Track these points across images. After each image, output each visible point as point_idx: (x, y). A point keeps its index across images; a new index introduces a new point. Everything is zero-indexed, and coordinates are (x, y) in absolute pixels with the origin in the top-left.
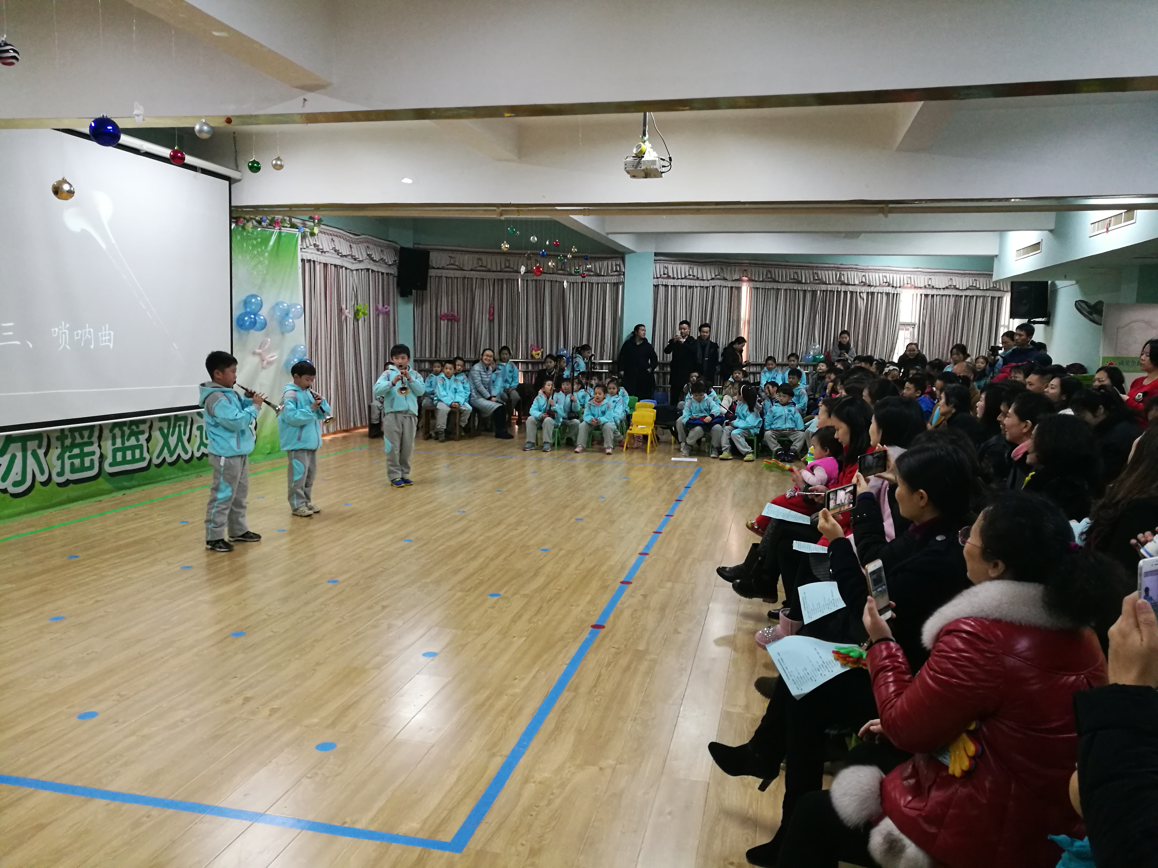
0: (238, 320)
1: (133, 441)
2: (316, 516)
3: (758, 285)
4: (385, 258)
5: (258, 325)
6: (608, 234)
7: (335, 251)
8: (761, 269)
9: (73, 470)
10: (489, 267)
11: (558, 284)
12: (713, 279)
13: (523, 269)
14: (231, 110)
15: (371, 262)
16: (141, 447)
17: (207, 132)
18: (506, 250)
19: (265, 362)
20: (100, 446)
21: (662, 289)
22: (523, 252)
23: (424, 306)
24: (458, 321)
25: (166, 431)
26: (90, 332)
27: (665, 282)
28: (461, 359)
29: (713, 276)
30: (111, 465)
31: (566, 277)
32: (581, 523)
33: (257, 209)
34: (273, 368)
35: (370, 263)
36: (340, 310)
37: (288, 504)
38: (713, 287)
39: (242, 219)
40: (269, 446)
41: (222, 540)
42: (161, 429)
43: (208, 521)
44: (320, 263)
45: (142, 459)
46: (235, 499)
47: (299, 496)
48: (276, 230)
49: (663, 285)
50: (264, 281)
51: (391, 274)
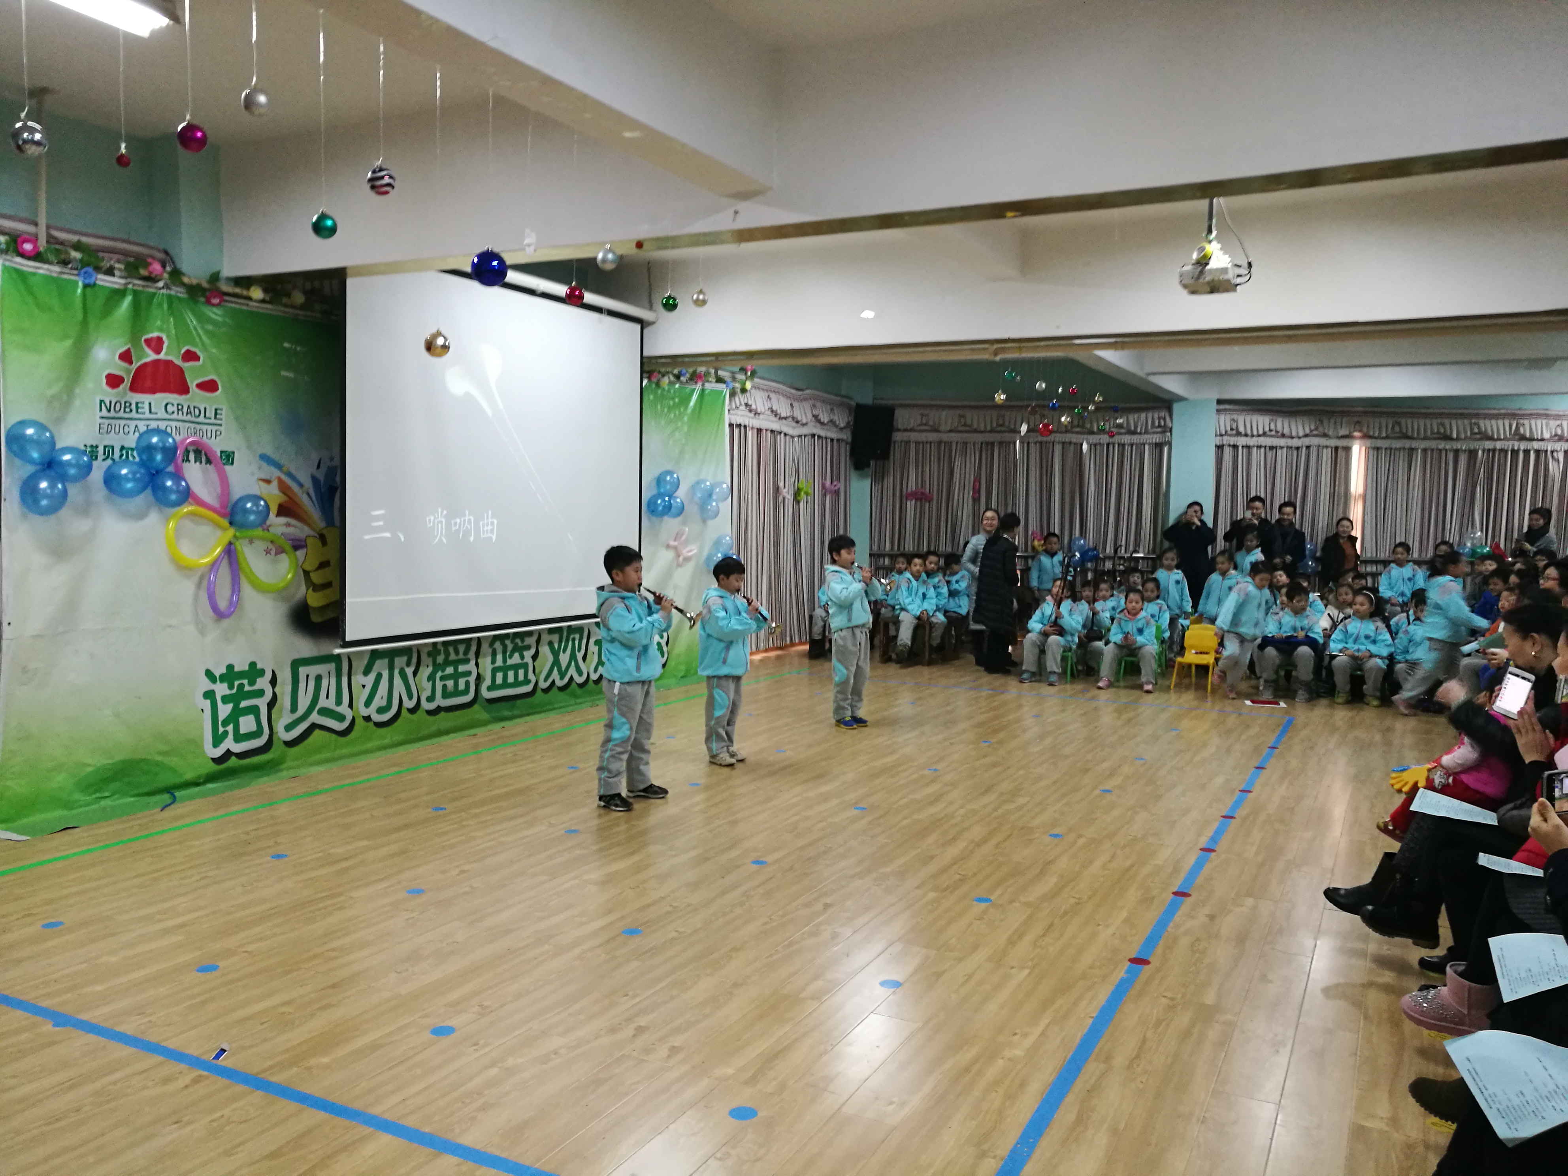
0: (649, 504)
1: (516, 659)
2: (739, 766)
3: (1379, 443)
4: (836, 418)
5: (673, 510)
6: (1149, 374)
7: (772, 411)
8: (1383, 421)
9: (446, 695)
10: (975, 426)
11: (1072, 447)
12: (1306, 436)
13: (1024, 428)
14: (644, 232)
15: (818, 425)
16: (525, 666)
17: (613, 261)
18: (1000, 402)
19: (681, 559)
20: (477, 665)
21: (1228, 452)
22: (1025, 403)
23: (886, 480)
24: (930, 501)
25: (556, 647)
26: (469, 520)
27: (1233, 440)
28: (934, 553)
29: (1308, 431)
30: (489, 689)
31: (1086, 436)
32: (1109, 797)
33: (675, 359)
34: (689, 568)
35: (815, 427)
36: (777, 490)
37: (704, 747)
38: (1308, 447)
39: (655, 374)
40: (683, 667)
41: (619, 795)
42: (551, 644)
43: (601, 769)
44: (752, 428)
45: (527, 681)
46: (635, 739)
47: (719, 738)
48: (699, 386)
49: (1229, 445)
50: (682, 452)
51: (843, 440)
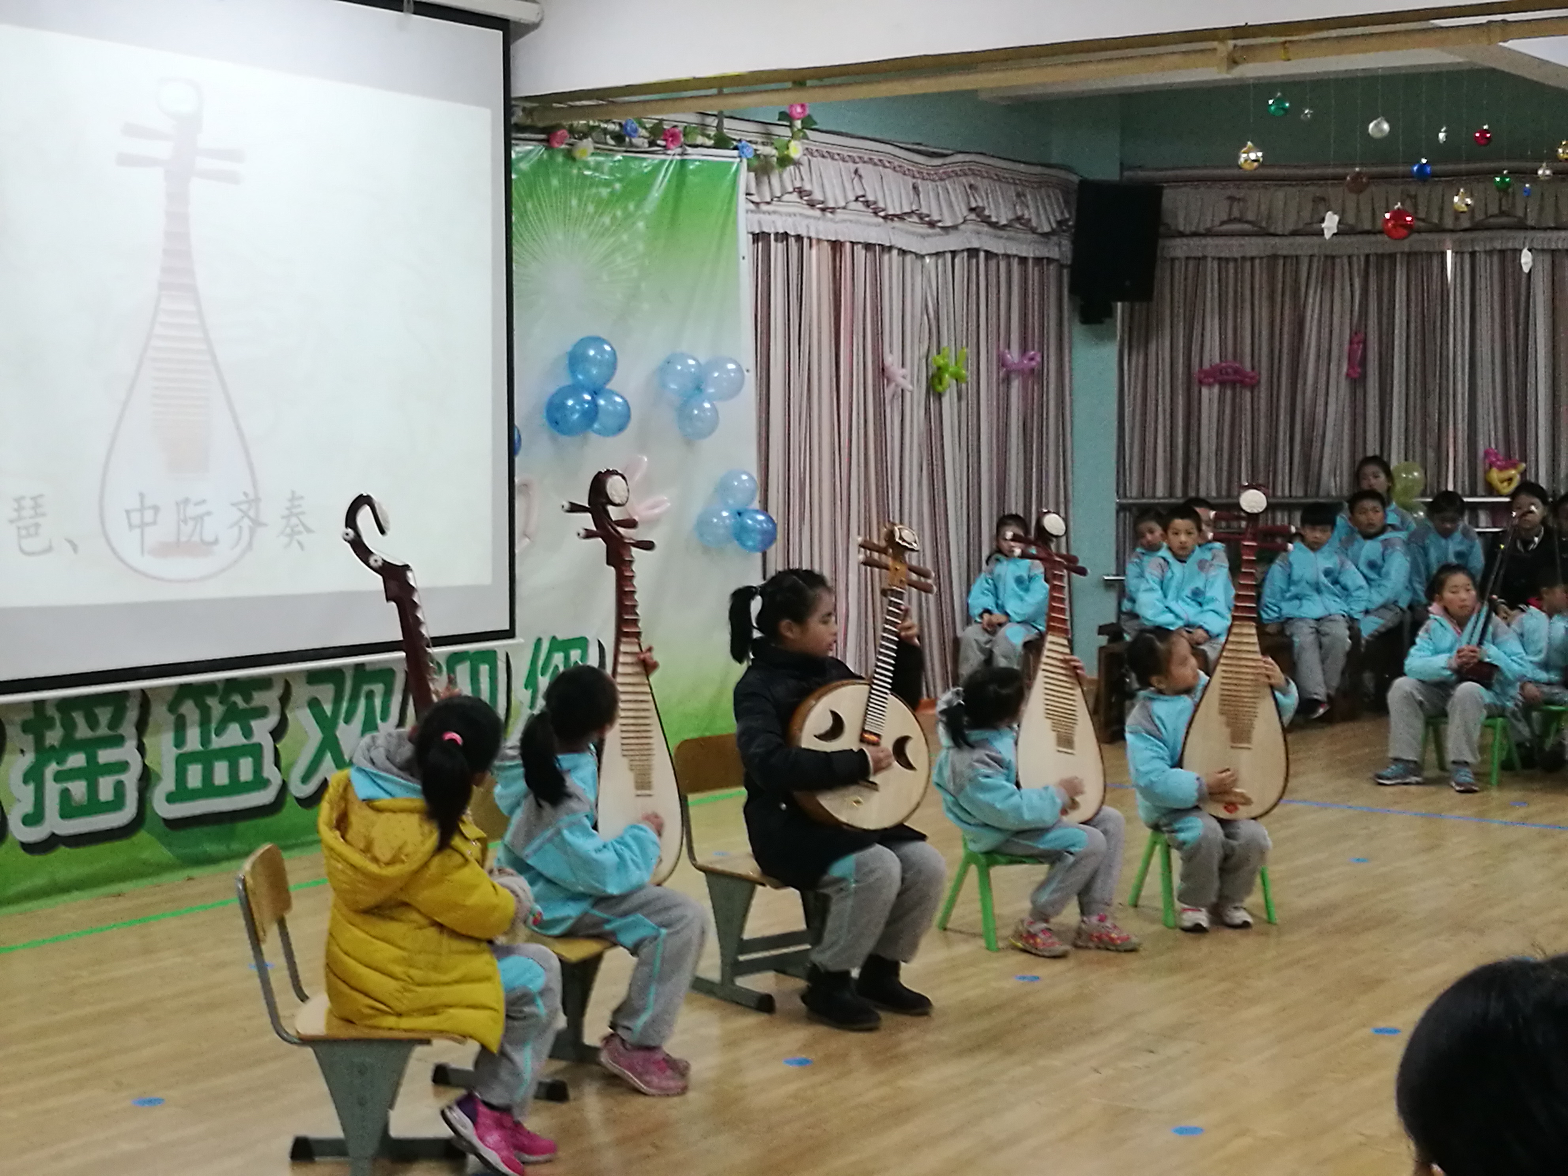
0: (549, 407)
1: (233, 736)
4: (1027, 214)
5: (604, 420)
7: (867, 204)
9: (69, 811)
15: (986, 229)
20: (141, 748)
25: (328, 709)
30: (171, 798)
35: (979, 232)
36: (882, 373)
39: (562, 132)
42: (314, 704)
44: (818, 241)
45: (260, 782)
48: (671, 158)
